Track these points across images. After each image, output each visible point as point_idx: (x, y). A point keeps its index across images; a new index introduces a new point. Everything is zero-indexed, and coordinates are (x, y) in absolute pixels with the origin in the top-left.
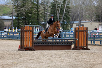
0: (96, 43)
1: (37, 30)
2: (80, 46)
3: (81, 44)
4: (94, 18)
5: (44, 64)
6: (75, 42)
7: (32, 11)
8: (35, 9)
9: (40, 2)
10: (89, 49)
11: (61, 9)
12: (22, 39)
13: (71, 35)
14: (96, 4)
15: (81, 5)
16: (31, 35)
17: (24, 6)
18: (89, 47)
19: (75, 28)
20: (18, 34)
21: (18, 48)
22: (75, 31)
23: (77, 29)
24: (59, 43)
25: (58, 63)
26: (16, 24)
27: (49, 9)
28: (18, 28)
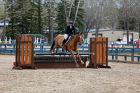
0: (120, 58)
1: (39, 40)
2: (97, 62)
3: (99, 60)
4: (116, 25)
5: (48, 87)
6: (90, 58)
7: (32, 15)
8: (35, 12)
9: (43, 2)
10: (109, 67)
11: (72, 13)
12: (18, 53)
13: (86, 47)
14: (119, 6)
15: (99, 8)
16: (30, 47)
17: (20, 7)
18: (109, 64)
19: (91, 38)
20: (12, 47)
21: (12, 66)
22: (91, 42)
23: (93, 40)
24: (68, 58)
25: (68, 86)
26: (10, 33)
27: (55, 12)
28: (13, 38)
